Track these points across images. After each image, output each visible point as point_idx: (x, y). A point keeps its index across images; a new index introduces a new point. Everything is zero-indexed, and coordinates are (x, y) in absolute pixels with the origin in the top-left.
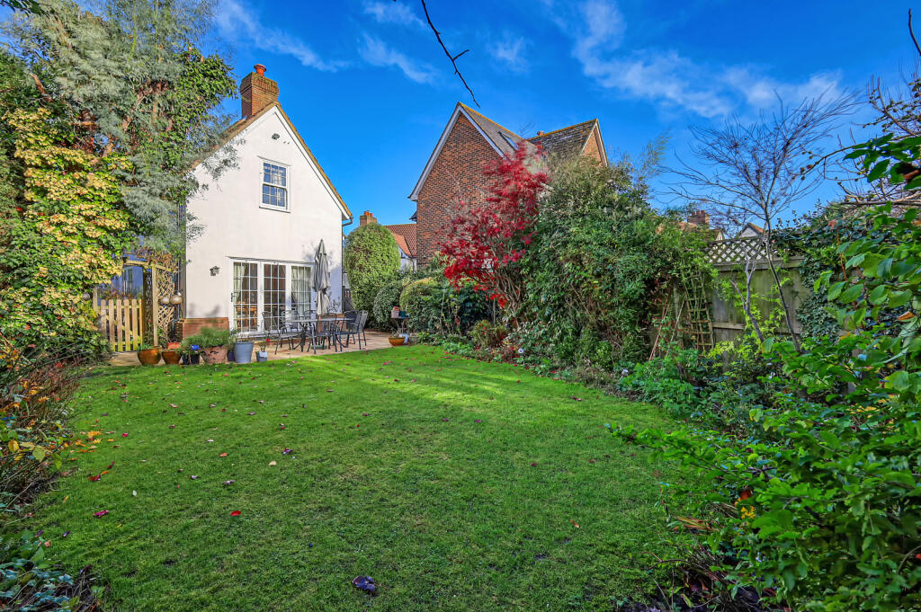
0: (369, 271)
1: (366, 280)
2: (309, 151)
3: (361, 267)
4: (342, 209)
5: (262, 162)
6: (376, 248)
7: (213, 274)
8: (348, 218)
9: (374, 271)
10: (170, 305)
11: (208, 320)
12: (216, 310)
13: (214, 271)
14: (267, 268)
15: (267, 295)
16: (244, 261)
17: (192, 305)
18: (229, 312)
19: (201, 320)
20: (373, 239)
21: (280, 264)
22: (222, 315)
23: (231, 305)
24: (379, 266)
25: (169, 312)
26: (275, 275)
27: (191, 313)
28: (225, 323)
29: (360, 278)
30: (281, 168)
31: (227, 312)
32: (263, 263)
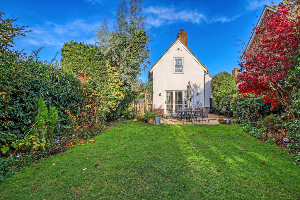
0: (220, 91)
1: (218, 95)
2: (190, 51)
3: (216, 90)
4: (204, 68)
5: (174, 59)
6: (223, 82)
7: (160, 96)
8: (207, 71)
9: (222, 91)
10: (150, 105)
11: (159, 109)
12: (161, 106)
13: (160, 95)
14: (176, 93)
15: (176, 102)
16: (169, 91)
17: (155, 105)
18: (165, 107)
19: (157, 109)
20: (221, 78)
21: (181, 91)
22: (162, 108)
23: (165, 105)
24: (224, 89)
25: (150, 107)
26: (179, 95)
27: (154, 107)
28: (163, 110)
29: (216, 94)
30: (181, 59)
31: (164, 107)
32: (175, 91)
